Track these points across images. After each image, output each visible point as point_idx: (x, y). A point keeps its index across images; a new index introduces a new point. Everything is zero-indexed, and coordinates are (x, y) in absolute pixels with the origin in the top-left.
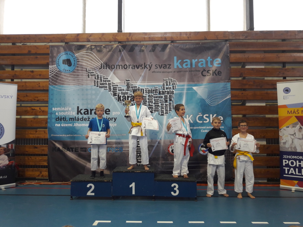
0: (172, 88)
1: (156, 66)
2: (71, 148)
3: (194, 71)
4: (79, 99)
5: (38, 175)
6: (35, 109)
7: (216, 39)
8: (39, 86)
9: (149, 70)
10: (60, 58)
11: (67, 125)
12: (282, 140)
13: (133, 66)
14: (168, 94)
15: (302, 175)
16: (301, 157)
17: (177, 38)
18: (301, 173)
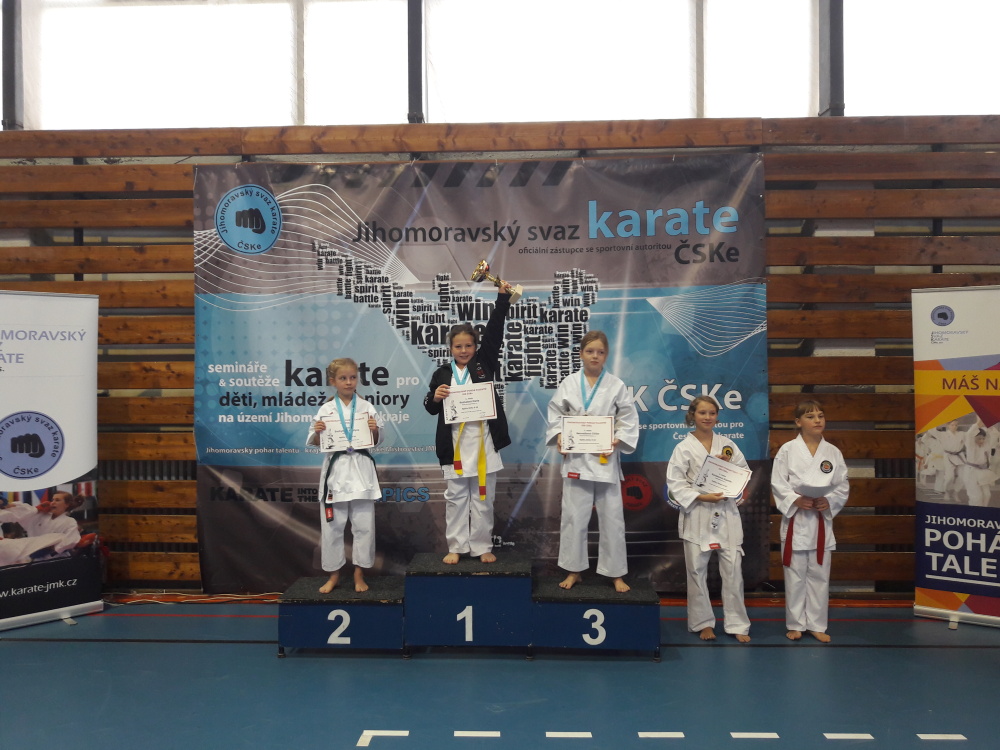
0: (581, 302)
1: (533, 230)
2: (268, 490)
3: (652, 247)
4: (289, 338)
5: (168, 571)
6: (153, 370)
7: (724, 144)
8: (165, 296)
9: (510, 245)
10: (227, 205)
11: (254, 418)
12: (922, 467)
13: (460, 232)
14: (571, 321)
15: (981, 578)
16: (980, 523)
17: (599, 139)
18: (979, 570)
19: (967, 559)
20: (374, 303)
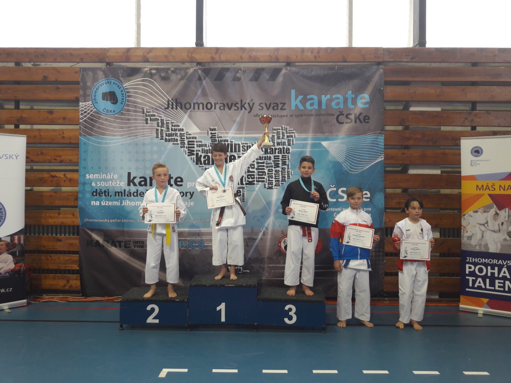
0: (287, 144)
1: (261, 105)
2: (118, 242)
3: (324, 115)
4: (130, 160)
5: (63, 285)
6: (57, 177)
7: (363, 60)
8: (63, 137)
9: (249, 112)
10: (97, 89)
11: (110, 203)
12: (465, 232)
13: (222, 105)
14: (281, 153)
15: (495, 290)
16: (495, 261)
17: (297, 57)
18: (494, 286)
19: (488, 280)
20: (176, 142)
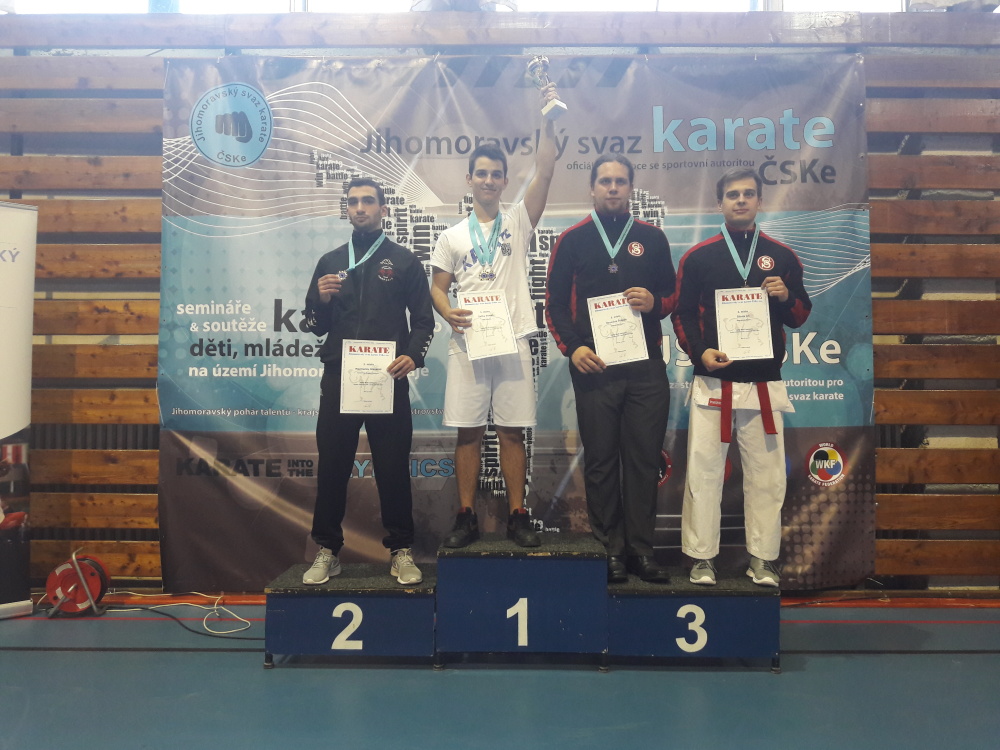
1: (584, 141)
2: (250, 462)
4: (280, 272)
5: (119, 565)
6: (108, 311)
8: (124, 219)
10: (205, 107)
11: (234, 372)
17: (665, 33)
